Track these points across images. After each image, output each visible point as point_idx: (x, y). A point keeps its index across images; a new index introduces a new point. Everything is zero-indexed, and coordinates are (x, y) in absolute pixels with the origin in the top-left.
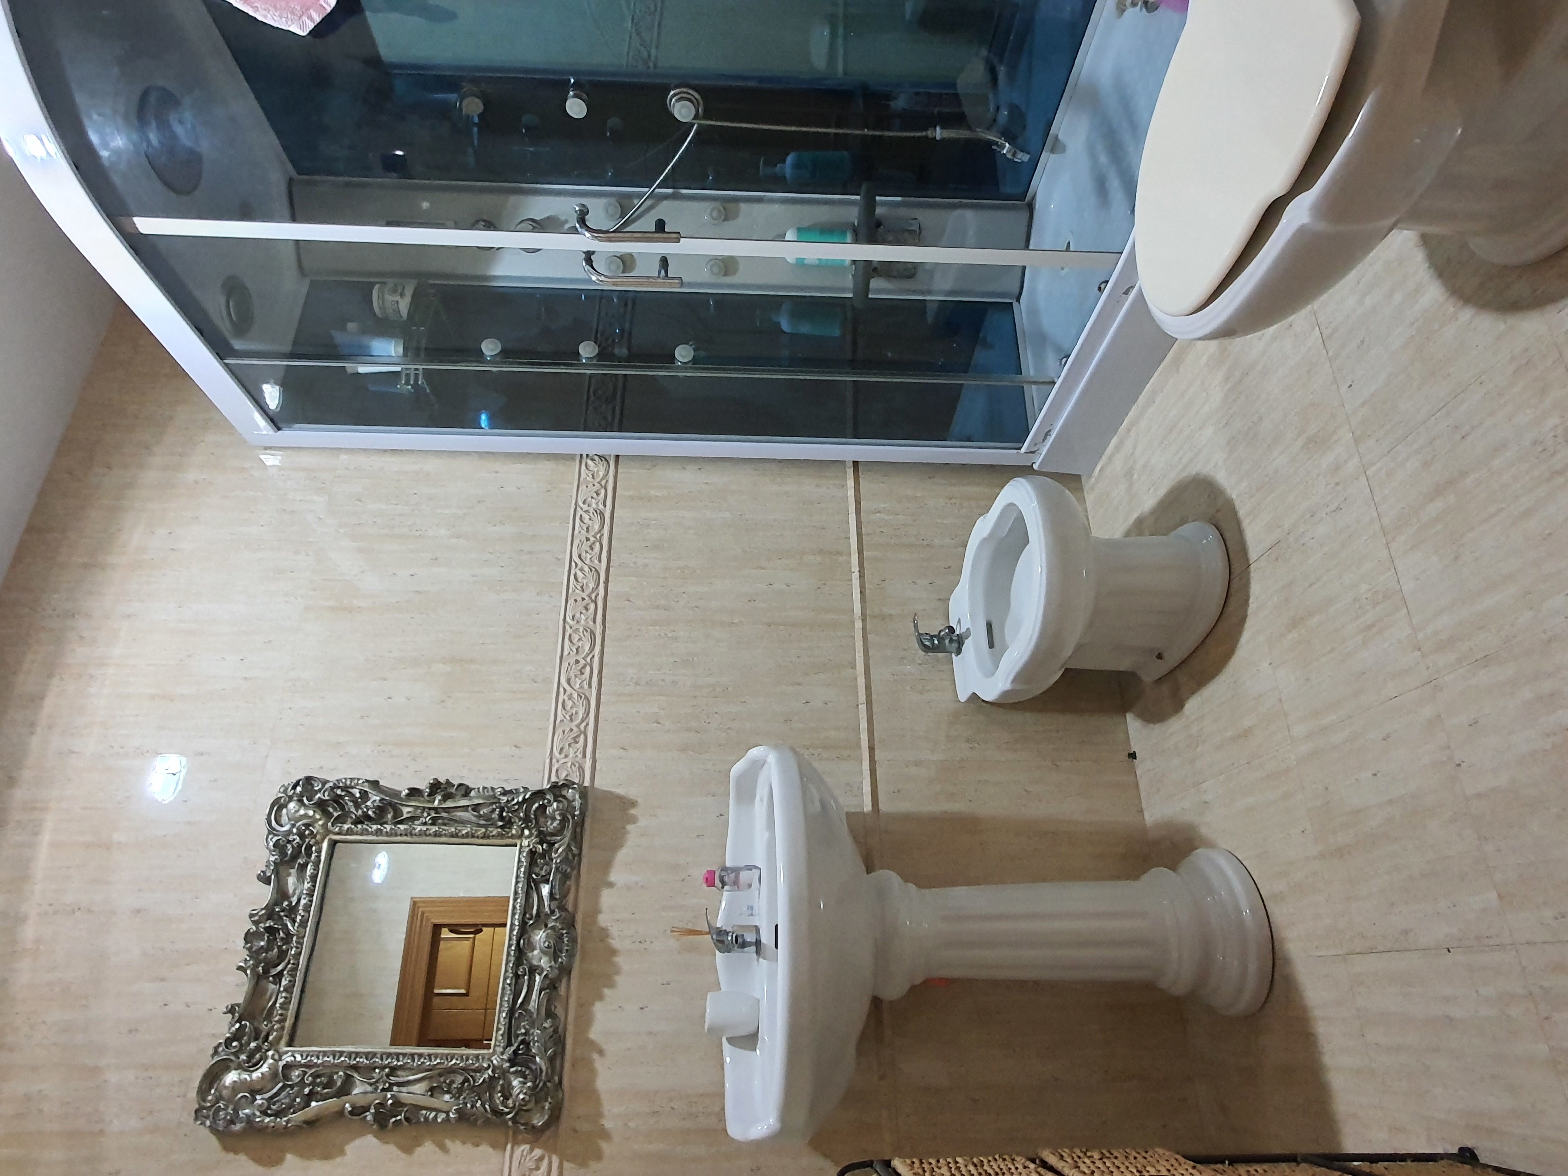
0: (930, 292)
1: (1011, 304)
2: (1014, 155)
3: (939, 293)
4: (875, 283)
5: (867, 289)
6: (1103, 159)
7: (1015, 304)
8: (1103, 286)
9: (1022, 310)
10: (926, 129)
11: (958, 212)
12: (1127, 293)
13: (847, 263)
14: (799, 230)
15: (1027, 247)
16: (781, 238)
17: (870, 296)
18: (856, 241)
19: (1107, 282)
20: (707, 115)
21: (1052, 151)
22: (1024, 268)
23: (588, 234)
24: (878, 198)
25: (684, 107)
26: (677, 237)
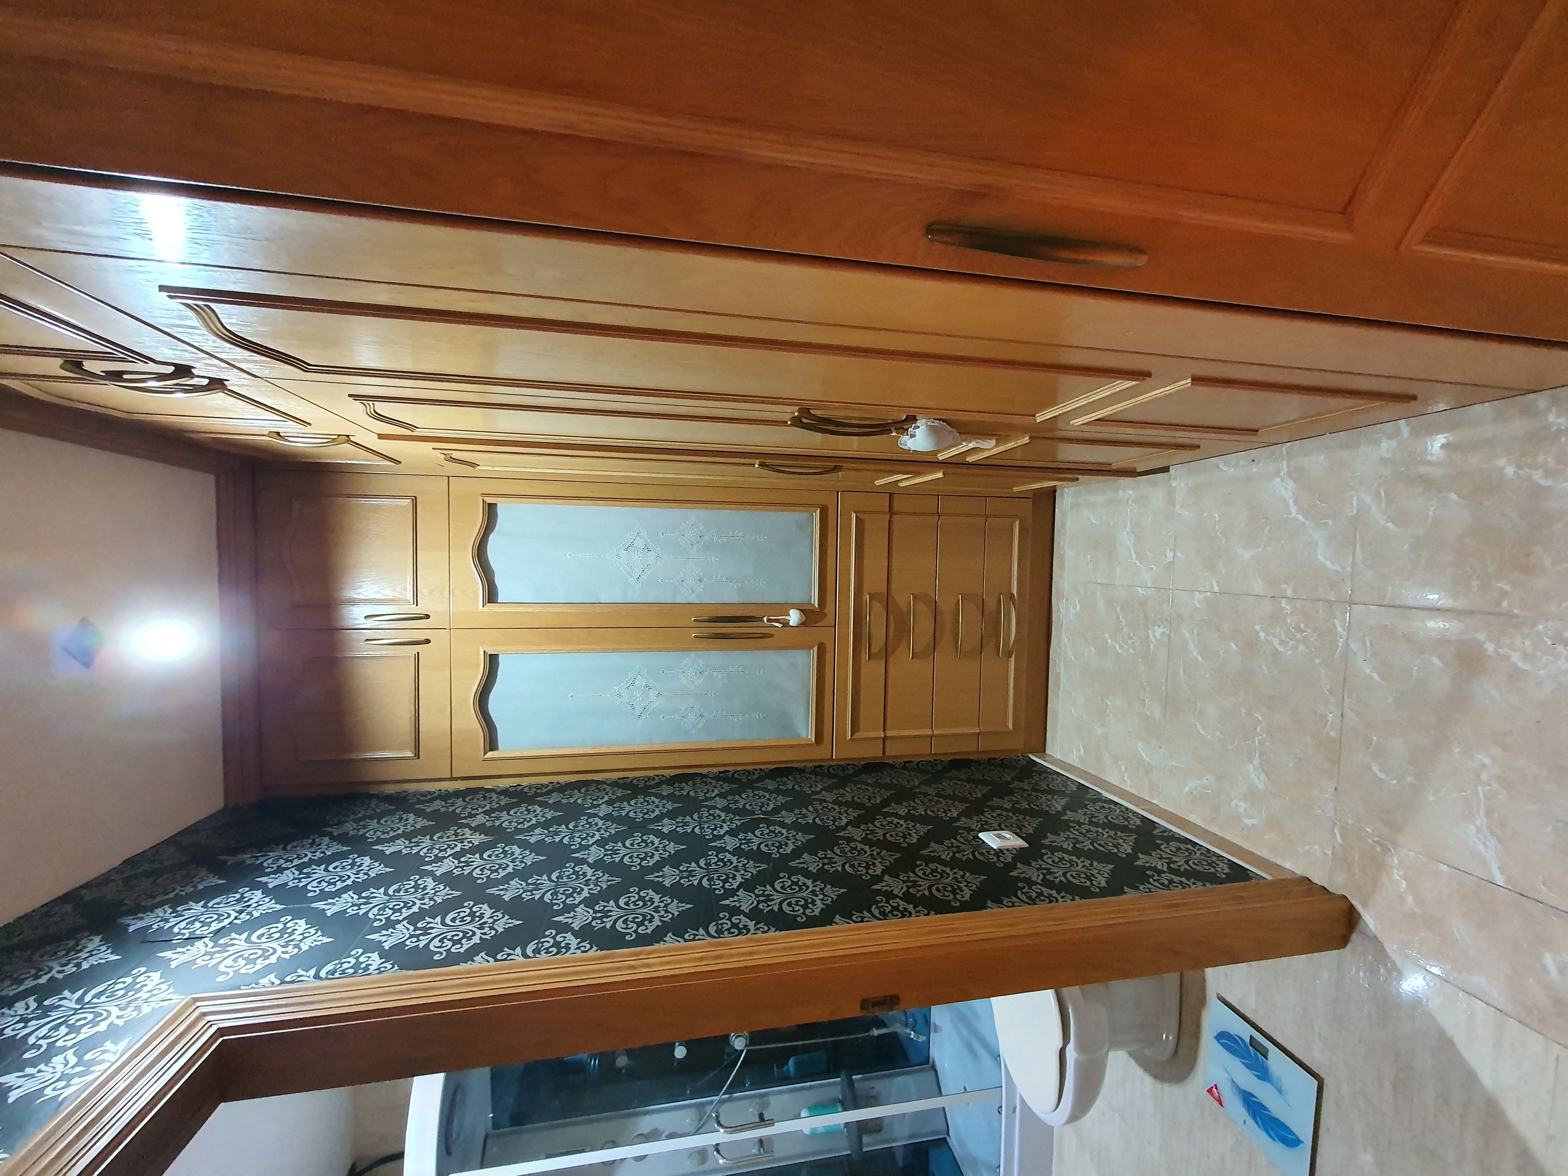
0: (894, 1140)
1: (945, 1138)
2: (918, 1038)
3: (901, 1139)
4: (866, 1139)
5: (861, 1145)
6: (965, 1033)
7: (948, 1138)
8: (1000, 1110)
9: (953, 1141)
10: (867, 1031)
11: (899, 1079)
12: (1014, 1111)
13: (842, 1127)
14: (810, 1109)
15: (940, 1094)
16: (798, 1117)
17: (865, 1150)
18: (845, 1109)
19: (1001, 1107)
20: (750, 1045)
21: (936, 1031)
22: (944, 1108)
23: (722, 1130)
24: (854, 1077)
25: (740, 1041)
26: (771, 1123)
